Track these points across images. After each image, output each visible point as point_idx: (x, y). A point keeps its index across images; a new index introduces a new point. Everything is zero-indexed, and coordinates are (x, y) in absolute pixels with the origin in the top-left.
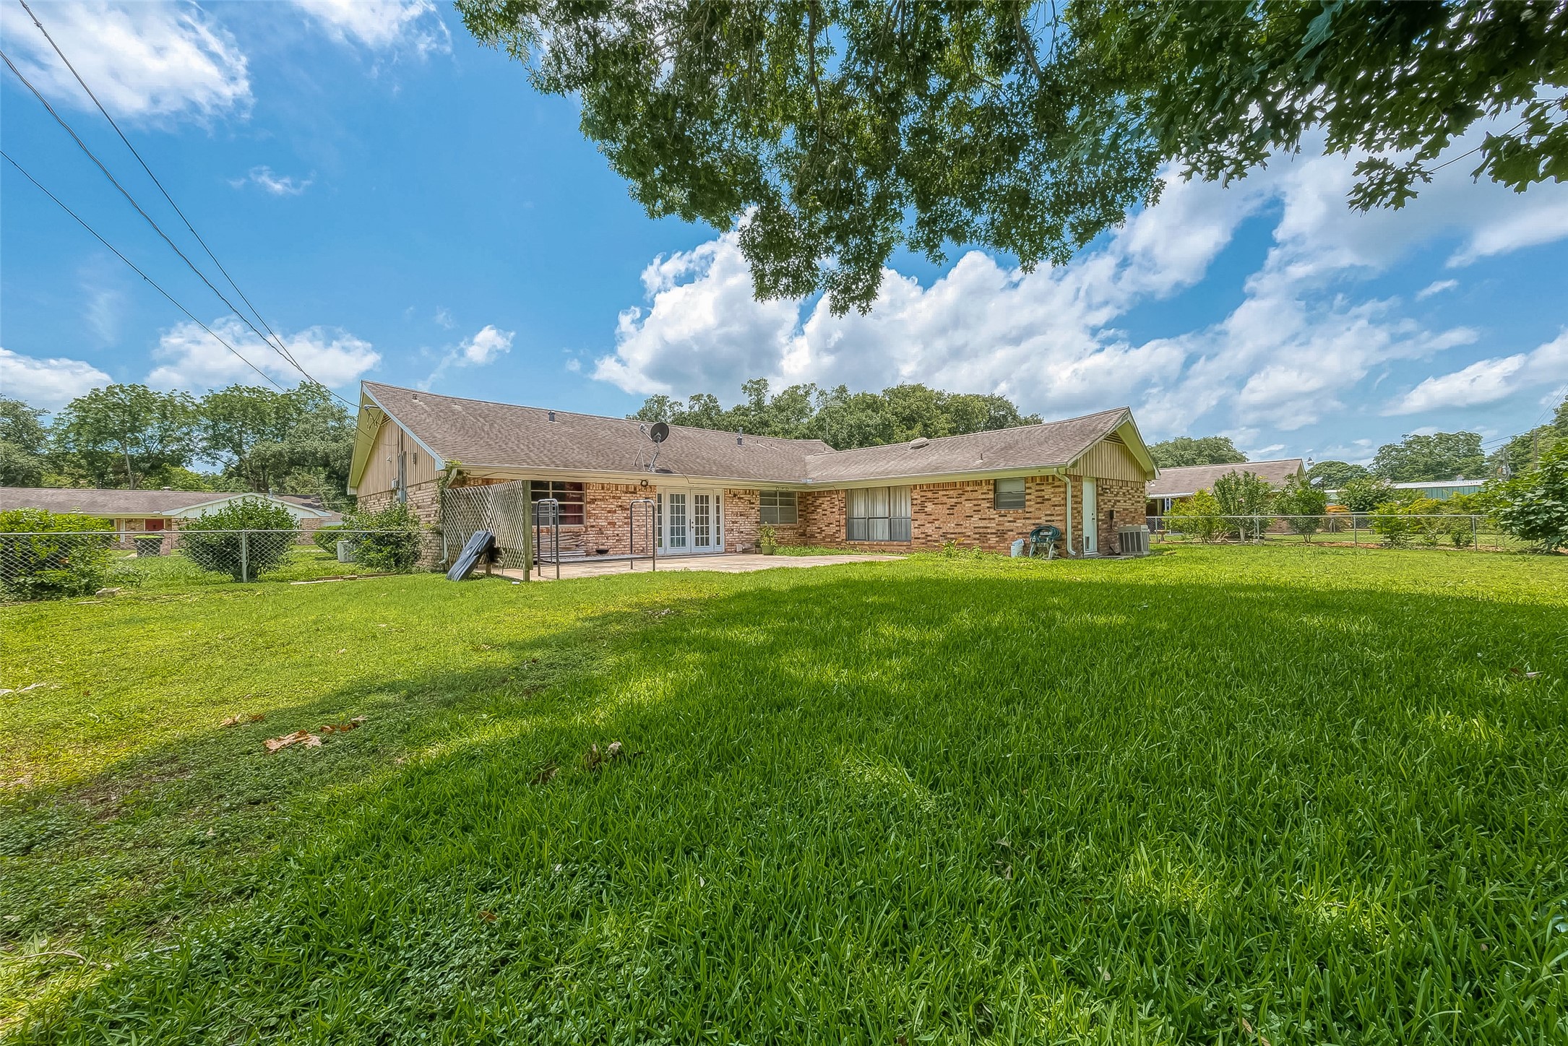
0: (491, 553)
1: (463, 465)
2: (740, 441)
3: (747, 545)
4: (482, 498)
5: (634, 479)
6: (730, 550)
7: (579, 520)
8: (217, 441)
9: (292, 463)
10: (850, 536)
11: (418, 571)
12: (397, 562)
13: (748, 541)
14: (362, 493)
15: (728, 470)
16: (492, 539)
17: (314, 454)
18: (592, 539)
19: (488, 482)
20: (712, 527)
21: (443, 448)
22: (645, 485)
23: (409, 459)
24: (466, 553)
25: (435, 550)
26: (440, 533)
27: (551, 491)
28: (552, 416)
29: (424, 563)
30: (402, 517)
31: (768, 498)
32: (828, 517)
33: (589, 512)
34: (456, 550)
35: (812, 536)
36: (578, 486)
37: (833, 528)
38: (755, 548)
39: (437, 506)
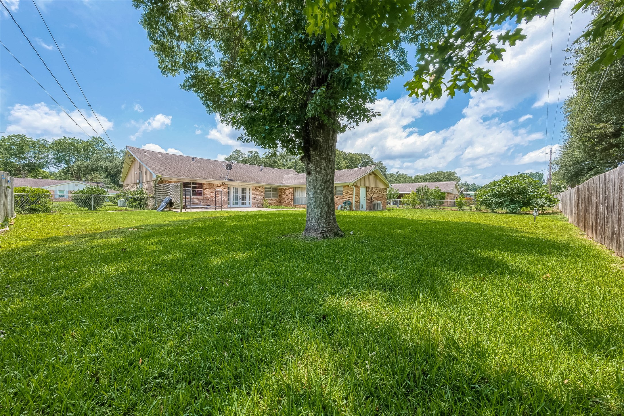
0: (170, 204)
1: (163, 177)
2: (261, 169)
3: (260, 205)
4: (168, 187)
5: (220, 182)
6: (254, 206)
7: (201, 195)
8: (59, 159)
9: (93, 170)
10: (294, 203)
11: (147, 209)
12: (140, 207)
13: (260, 203)
14: (125, 183)
15: (254, 180)
16: (171, 200)
17: (102, 167)
18: (205, 201)
19: (170, 182)
20: (248, 198)
21: (155, 171)
22: (224, 184)
23: (143, 174)
24: (163, 204)
25: (152, 203)
26: (154, 198)
27: (191, 185)
28: (193, 160)
29: (149, 207)
30: (142, 192)
31: (267, 189)
32: (288, 196)
33: (204, 193)
34: (159, 203)
35: (283, 203)
36: (201, 184)
37: (289, 200)
38: (262, 206)
39: (153, 189)
